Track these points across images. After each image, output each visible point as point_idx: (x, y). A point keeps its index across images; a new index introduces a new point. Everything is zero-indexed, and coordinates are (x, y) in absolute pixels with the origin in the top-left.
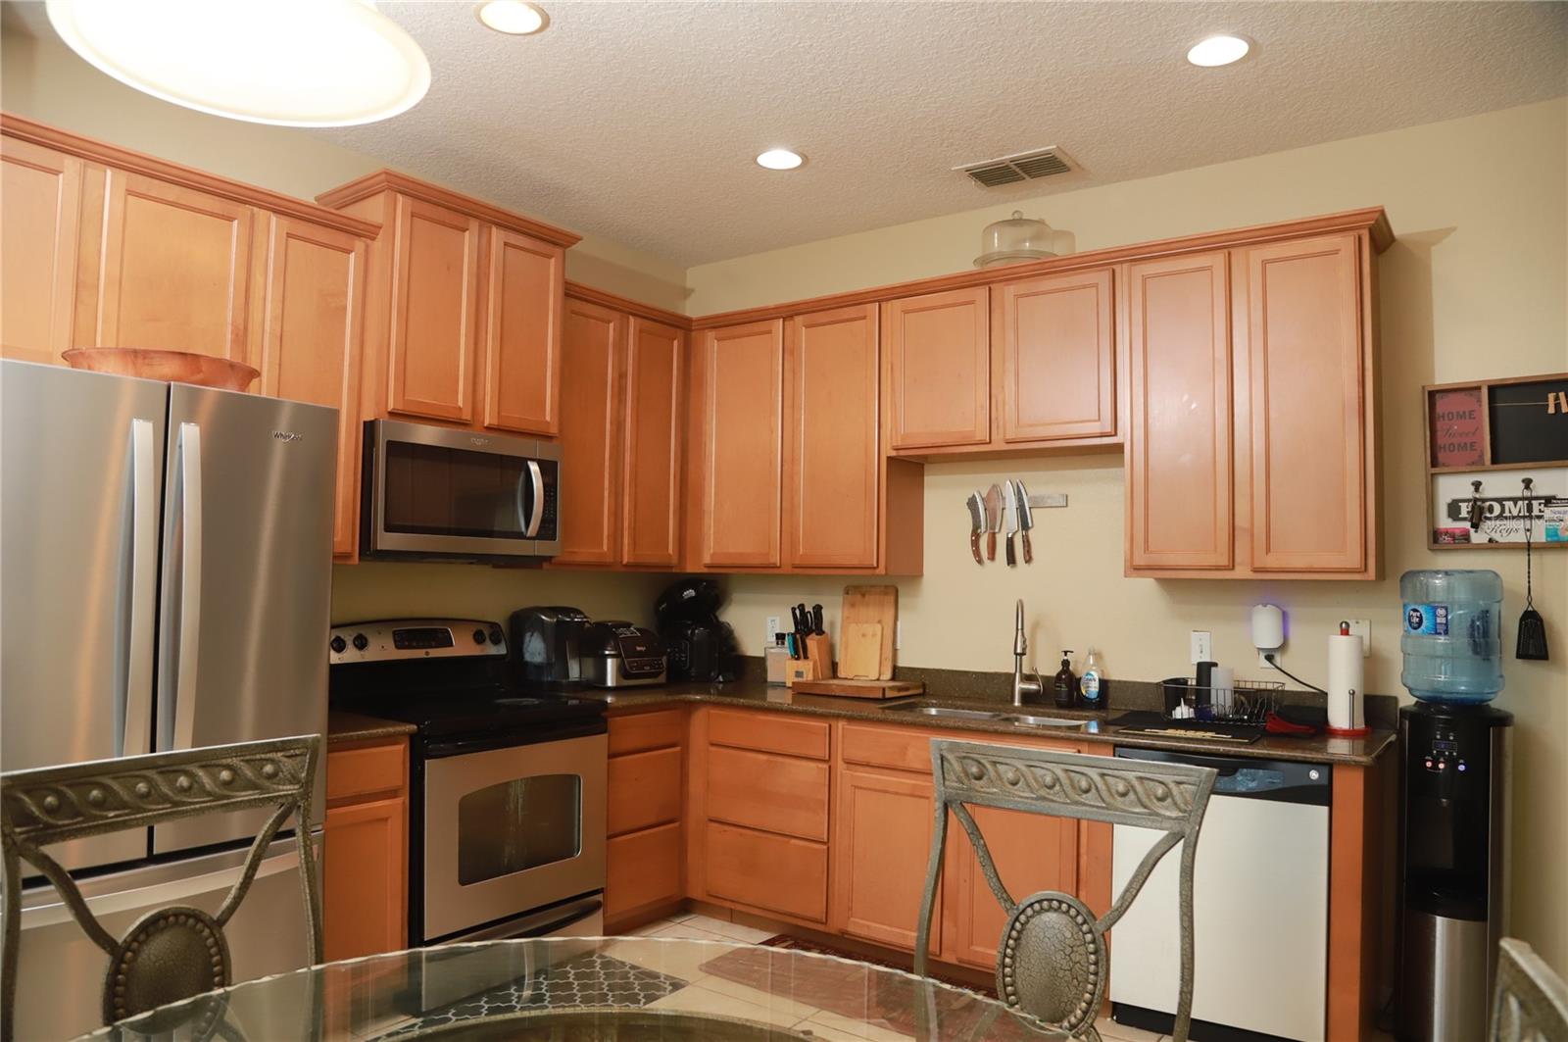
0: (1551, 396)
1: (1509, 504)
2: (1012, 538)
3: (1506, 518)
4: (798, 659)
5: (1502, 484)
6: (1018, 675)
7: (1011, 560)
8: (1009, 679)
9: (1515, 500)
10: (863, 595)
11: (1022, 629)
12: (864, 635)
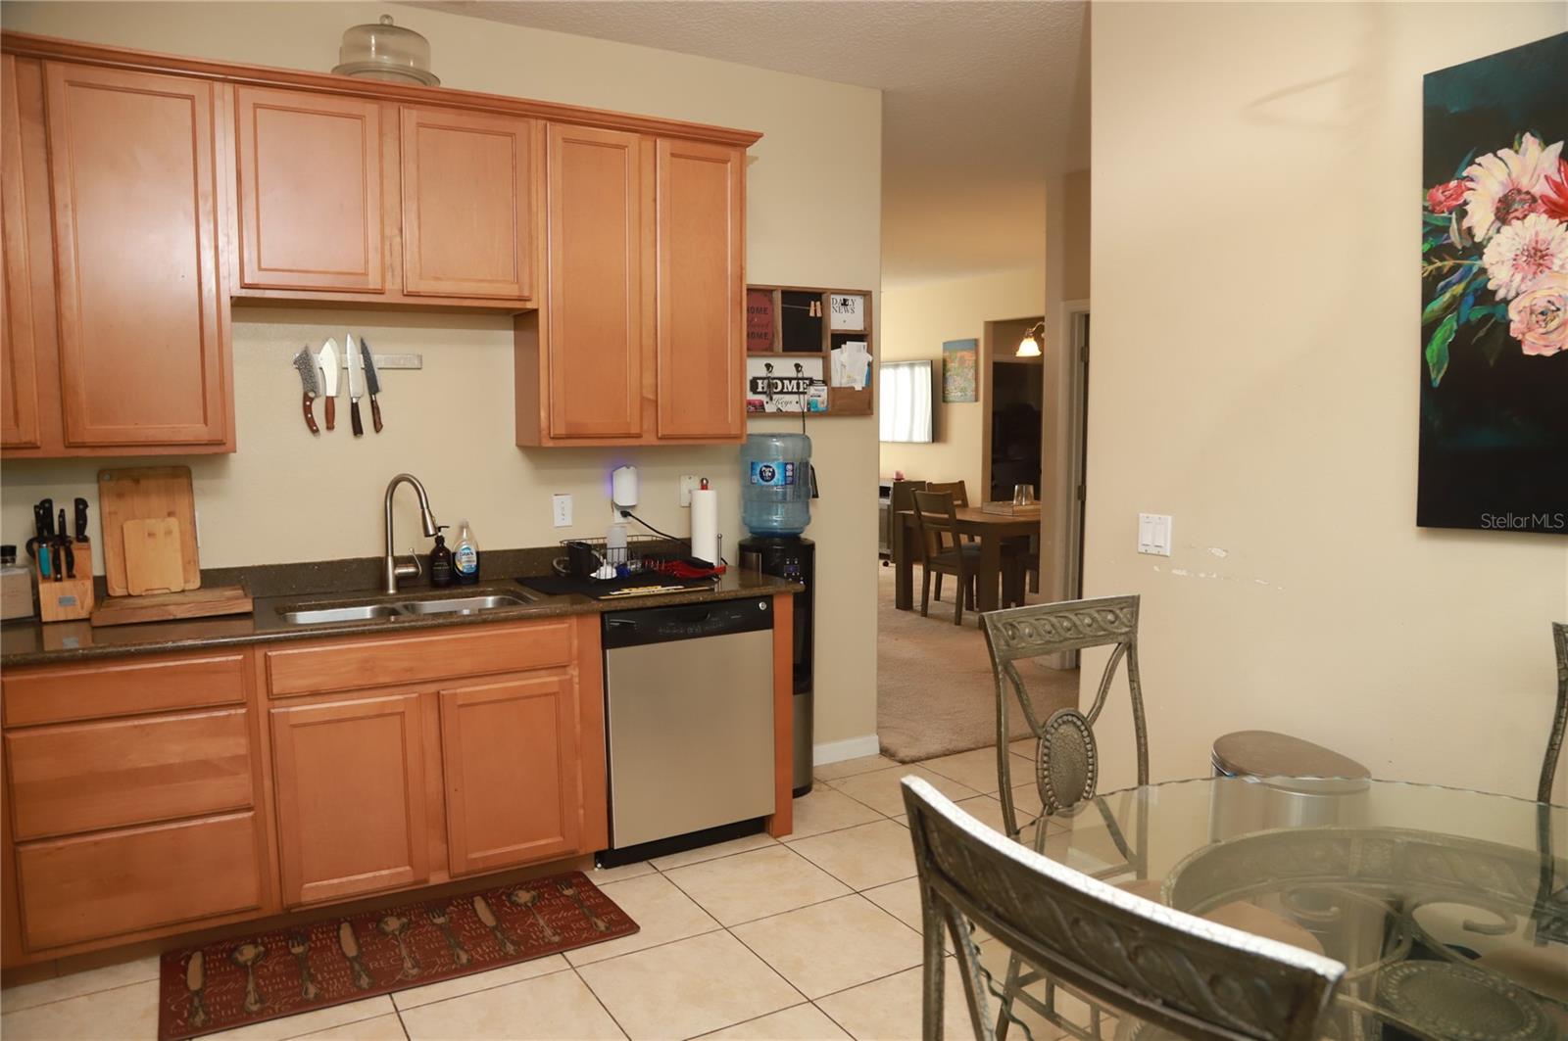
0: (813, 303)
1: (786, 382)
2: (357, 403)
3: (788, 393)
4: (60, 580)
5: (784, 367)
6: (390, 559)
7: (357, 429)
9: (790, 379)
10: (137, 481)
11: (428, 507)
12: (151, 535)
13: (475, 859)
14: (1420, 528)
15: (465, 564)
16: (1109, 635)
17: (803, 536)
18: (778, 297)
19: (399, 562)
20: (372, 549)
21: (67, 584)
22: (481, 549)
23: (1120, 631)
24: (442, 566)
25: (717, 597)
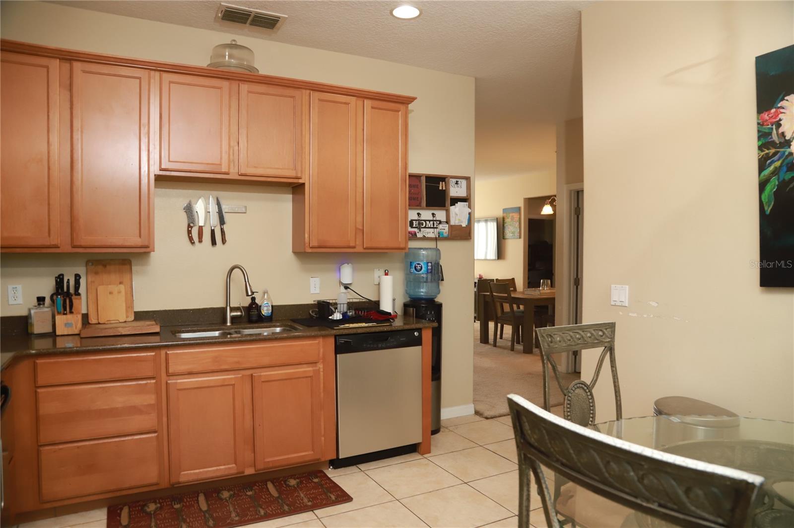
0: (441, 183)
1: (428, 222)
2: (214, 230)
3: (427, 228)
4: (66, 314)
5: (426, 214)
6: (228, 308)
7: (214, 242)
8: (223, 311)
9: (430, 221)
10: (105, 266)
12: (111, 293)
13: (268, 462)
14: (761, 288)
15: (266, 311)
16: (600, 342)
17: (436, 300)
18: (423, 180)
19: (233, 309)
20: (219, 303)
21: (69, 316)
22: (274, 304)
23: (605, 341)
24: (254, 312)
25: (393, 328)
